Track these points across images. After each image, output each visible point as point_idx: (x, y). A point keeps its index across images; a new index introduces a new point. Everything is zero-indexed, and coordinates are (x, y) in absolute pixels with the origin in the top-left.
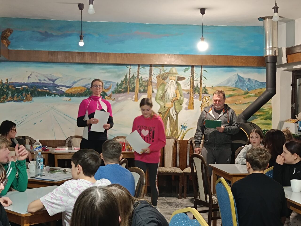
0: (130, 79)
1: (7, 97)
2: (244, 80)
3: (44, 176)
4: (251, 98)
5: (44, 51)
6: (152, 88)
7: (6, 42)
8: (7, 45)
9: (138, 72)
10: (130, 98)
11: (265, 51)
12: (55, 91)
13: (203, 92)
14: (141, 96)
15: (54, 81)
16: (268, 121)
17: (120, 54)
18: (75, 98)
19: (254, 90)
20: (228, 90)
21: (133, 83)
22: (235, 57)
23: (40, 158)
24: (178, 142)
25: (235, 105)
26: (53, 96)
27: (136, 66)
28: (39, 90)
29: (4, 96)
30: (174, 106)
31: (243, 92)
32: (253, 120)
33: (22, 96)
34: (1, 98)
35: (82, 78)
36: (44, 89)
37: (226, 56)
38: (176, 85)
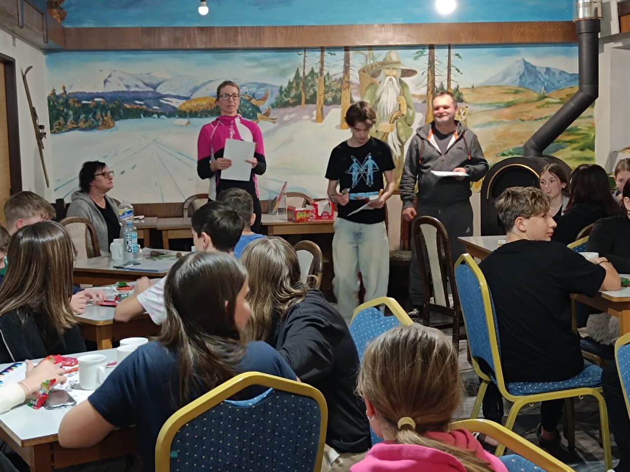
0: (305, 77)
1: (66, 121)
2: (537, 72)
3: (140, 264)
4: (552, 107)
5: (133, 28)
6: (351, 94)
7: (59, 13)
8: (59, 19)
9: (322, 62)
10: (307, 117)
11: (575, 11)
12: (159, 106)
14: (330, 110)
15: (155, 87)
16: (587, 153)
17: (284, 27)
18: (198, 119)
19: (559, 92)
20: (506, 93)
21: (313, 86)
22: (518, 24)
25: (520, 121)
26: (154, 118)
27: (316, 51)
28: (128, 106)
29: (61, 121)
30: (395, 130)
31: (535, 96)
32: (557, 152)
33: (94, 118)
34: (54, 125)
35: (211, 80)
36: (137, 104)
37: (498, 23)
38: (398, 86)
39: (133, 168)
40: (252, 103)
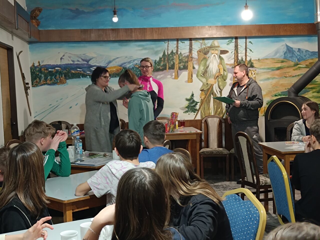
0: (168, 55)
1: (40, 80)
2: (294, 51)
3: (84, 161)
4: (301, 70)
5: (76, 30)
6: (193, 64)
7: (36, 22)
8: (36, 25)
9: (177, 47)
10: (169, 76)
11: (316, 18)
12: (90, 72)
13: (249, 66)
14: (182, 73)
15: (88, 61)
17: (157, 28)
19: (305, 61)
20: (277, 62)
21: (173, 59)
22: (283, 25)
23: (79, 142)
24: (223, 121)
25: (285, 77)
26: (88, 78)
27: (174, 41)
28: (73, 72)
29: (37, 80)
30: (217, 83)
31: (292, 64)
32: (305, 94)
33: (55, 78)
34: (34, 82)
35: (118, 57)
36: (78, 71)
37: (272, 25)
38: (219, 59)
39: (76, 105)
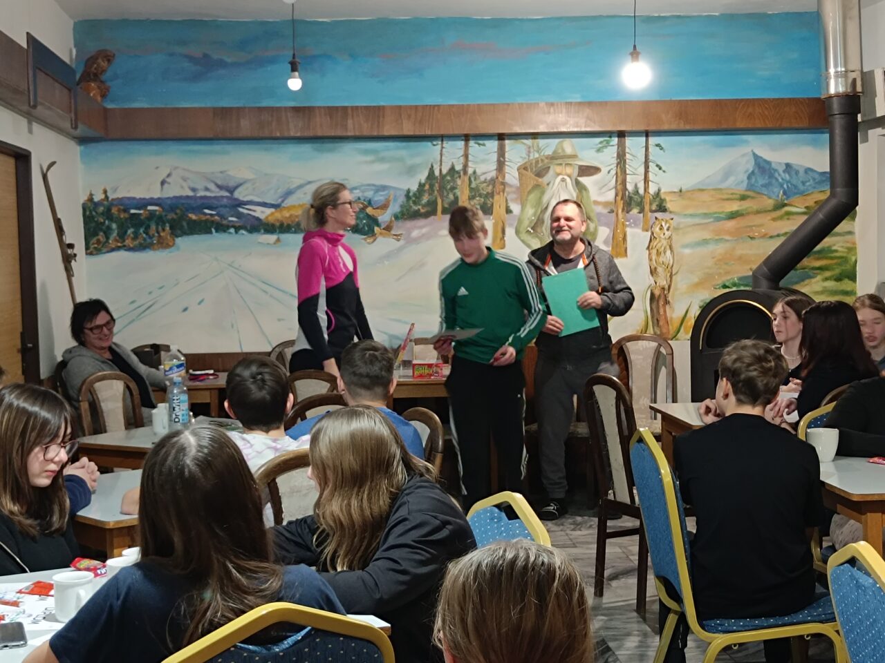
0: (442, 176)
1: (108, 238)
2: (773, 169)
4: (794, 219)
5: (201, 109)
7: (99, 87)
8: (99, 96)
9: (466, 156)
12: (237, 218)
13: (654, 207)
15: (232, 190)
16: (846, 285)
17: (411, 107)
18: (292, 235)
19: (805, 197)
20: (728, 199)
21: (453, 188)
22: (743, 103)
25: (749, 239)
26: (230, 233)
27: (458, 140)
28: (193, 217)
29: (100, 237)
31: (770, 203)
32: (802, 283)
33: (147, 234)
34: (91, 242)
35: (310, 180)
36: (206, 214)
37: (715, 100)
38: (574, 188)
39: (200, 303)
40: (367, 214)
